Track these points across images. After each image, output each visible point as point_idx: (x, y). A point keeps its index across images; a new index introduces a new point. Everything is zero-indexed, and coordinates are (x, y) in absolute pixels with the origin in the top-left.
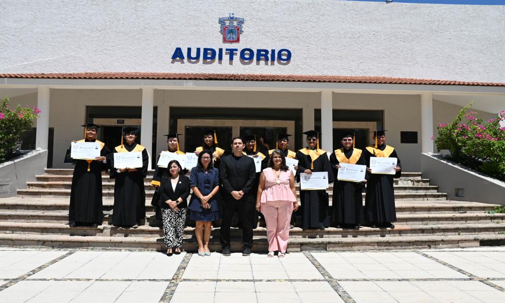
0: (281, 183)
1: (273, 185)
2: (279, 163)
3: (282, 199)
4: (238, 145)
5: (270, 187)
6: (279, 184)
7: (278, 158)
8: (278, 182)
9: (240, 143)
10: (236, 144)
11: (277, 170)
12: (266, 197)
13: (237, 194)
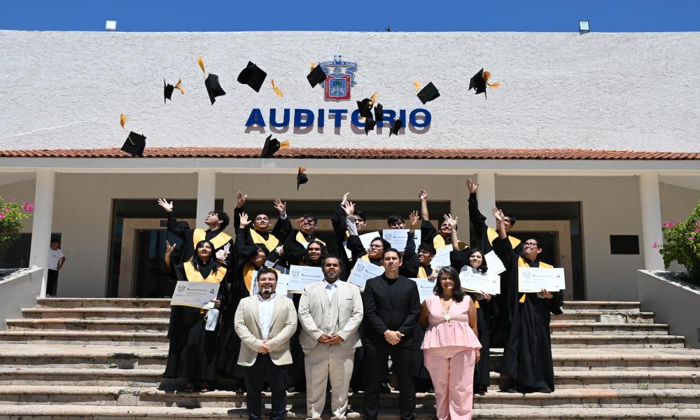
0: (451, 319)
1: (440, 323)
2: (450, 287)
3: (453, 344)
4: (391, 260)
5: (436, 326)
6: (449, 321)
7: (448, 281)
8: (447, 317)
9: (394, 259)
10: (389, 259)
11: (447, 299)
12: (430, 341)
13: (393, 336)
